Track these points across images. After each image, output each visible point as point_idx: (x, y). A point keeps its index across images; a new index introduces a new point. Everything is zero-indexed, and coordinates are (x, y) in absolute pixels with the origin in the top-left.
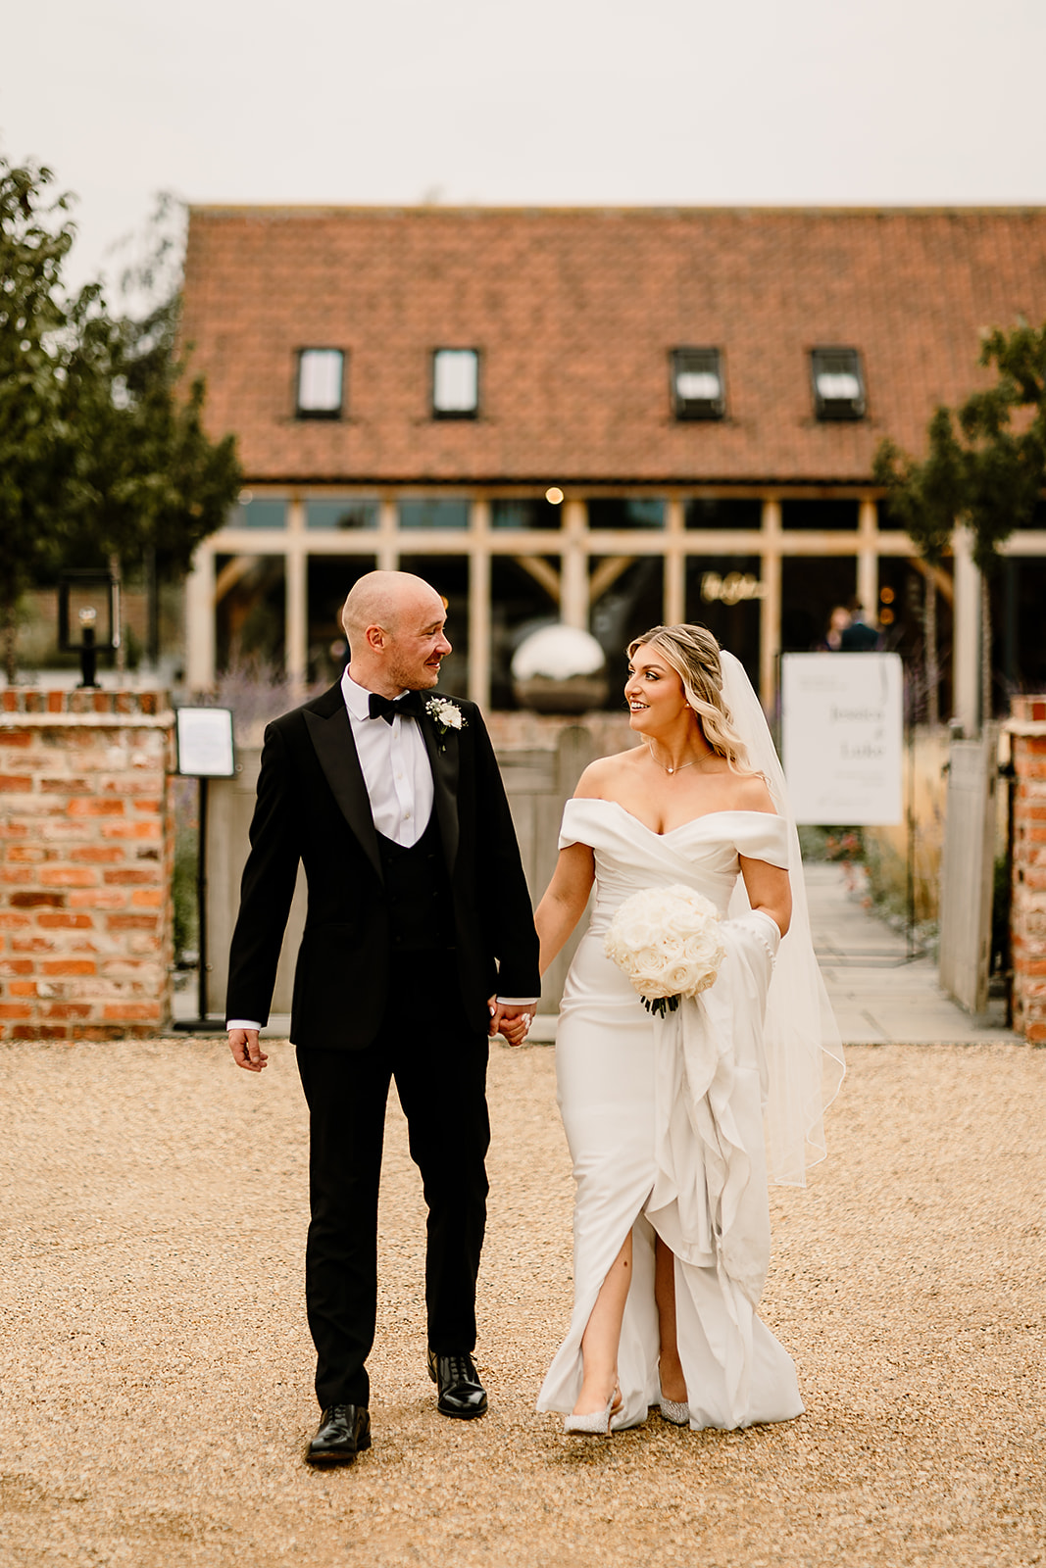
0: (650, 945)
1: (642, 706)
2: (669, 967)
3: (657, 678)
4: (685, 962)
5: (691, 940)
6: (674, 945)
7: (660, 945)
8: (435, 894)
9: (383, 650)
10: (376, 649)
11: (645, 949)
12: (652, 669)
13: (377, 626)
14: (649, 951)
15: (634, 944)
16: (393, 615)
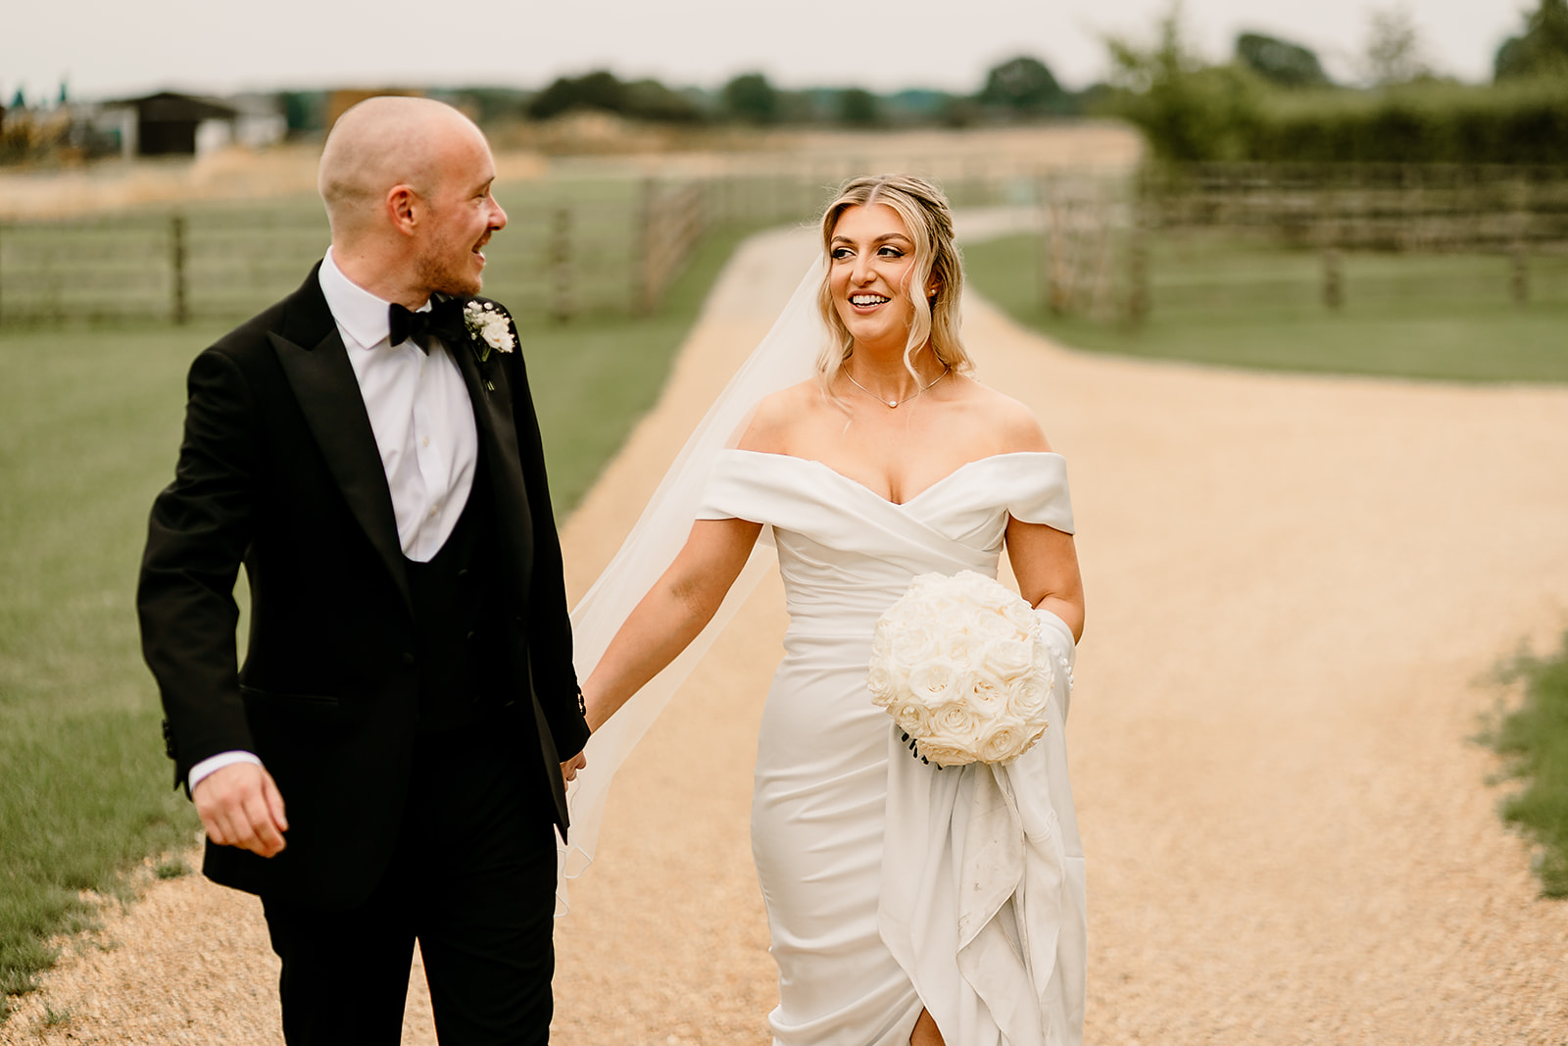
0: (957, 698)
1: (878, 299)
2: (985, 731)
3: (898, 254)
4: (1012, 721)
5: (1016, 684)
6: (990, 694)
7: (974, 698)
8: (470, 634)
9: (414, 227)
10: (403, 227)
11: (948, 704)
12: (891, 241)
13: (406, 187)
14: (954, 708)
15: (933, 698)
16: (431, 167)
